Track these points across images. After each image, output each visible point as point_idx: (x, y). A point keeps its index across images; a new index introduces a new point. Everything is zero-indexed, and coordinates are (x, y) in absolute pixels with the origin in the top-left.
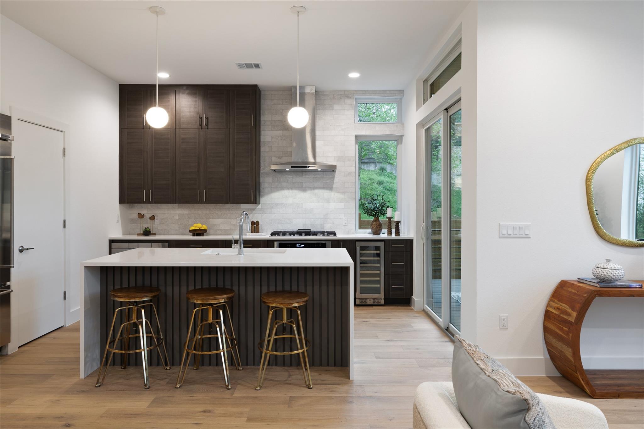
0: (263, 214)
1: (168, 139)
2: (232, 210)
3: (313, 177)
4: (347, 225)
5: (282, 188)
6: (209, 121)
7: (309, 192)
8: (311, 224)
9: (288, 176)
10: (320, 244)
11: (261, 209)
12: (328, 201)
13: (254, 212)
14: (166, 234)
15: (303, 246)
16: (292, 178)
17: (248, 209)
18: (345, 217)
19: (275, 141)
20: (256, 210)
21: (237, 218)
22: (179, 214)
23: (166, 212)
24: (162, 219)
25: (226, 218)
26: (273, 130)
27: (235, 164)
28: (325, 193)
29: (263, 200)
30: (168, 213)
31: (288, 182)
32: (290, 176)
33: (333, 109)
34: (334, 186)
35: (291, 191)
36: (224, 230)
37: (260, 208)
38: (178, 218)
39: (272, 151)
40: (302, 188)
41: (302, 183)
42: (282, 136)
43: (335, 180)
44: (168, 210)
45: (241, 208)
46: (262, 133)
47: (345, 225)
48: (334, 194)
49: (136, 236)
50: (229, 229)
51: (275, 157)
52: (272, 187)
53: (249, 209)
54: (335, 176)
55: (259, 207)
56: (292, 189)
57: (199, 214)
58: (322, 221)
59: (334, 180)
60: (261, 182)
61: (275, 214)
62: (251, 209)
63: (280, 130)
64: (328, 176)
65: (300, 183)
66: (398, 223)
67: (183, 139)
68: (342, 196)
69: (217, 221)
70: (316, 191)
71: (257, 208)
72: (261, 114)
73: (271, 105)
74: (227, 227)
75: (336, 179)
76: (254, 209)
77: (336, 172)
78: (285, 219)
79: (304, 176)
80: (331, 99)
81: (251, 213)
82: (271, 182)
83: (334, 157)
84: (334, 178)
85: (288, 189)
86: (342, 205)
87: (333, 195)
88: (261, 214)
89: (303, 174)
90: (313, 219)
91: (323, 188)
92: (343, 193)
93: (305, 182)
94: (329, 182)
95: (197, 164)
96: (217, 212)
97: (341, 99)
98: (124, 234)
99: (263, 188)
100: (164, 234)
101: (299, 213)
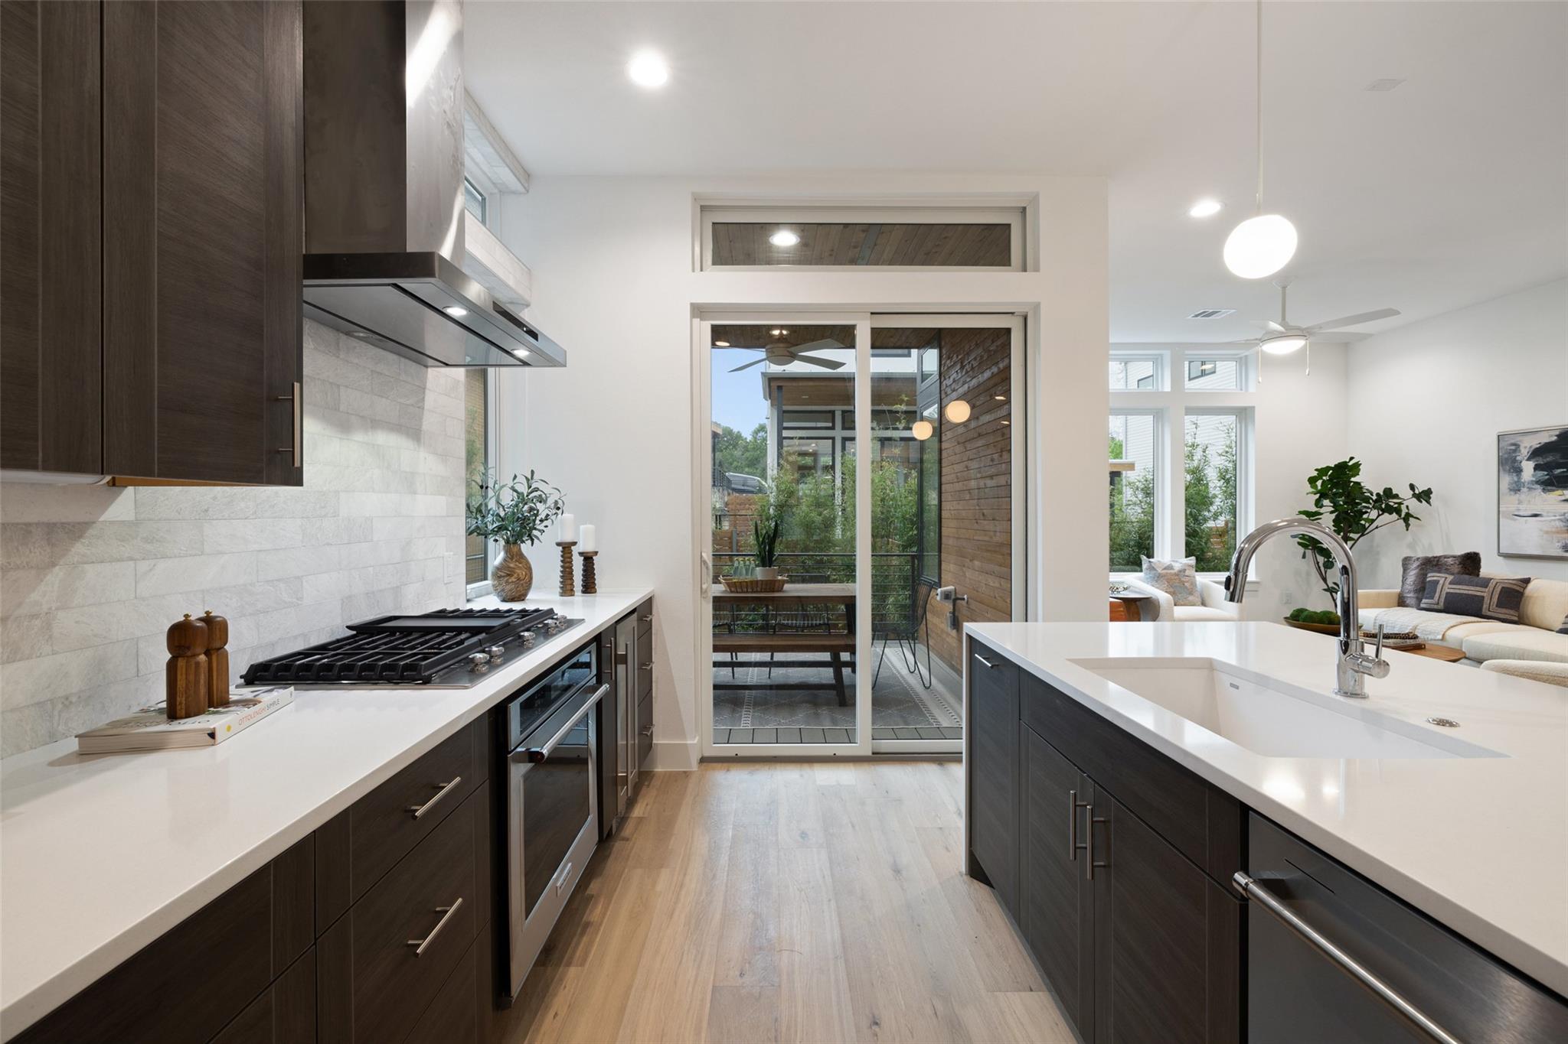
0: (143, 566)
3: (370, 370)
4: (451, 578)
11: (136, 523)
12: (411, 483)
13: (79, 548)
17: (26, 529)
18: (447, 551)
20: (91, 532)
28: (404, 452)
34: (425, 423)
37: (130, 516)
40: (337, 415)
41: (338, 386)
47: (447, 580)
48: (424, 458)
53: (38, 524)
54: (427, 384)
55: (121, 507)
59: (423, 399)
64: (409, 379)
65: (331, 383)
66: (588, 559)
68: (440, 469)
70: (380, 437)
75: (430, 399)
76: (76, 531)
81: (54, 565)
84: (424, 389)
86: (441, 504)
88: (131, 563)
91: (397, 427)
92: (442, 456)
93: (346, 386)
94: (412, 404)
101: (328, 544)
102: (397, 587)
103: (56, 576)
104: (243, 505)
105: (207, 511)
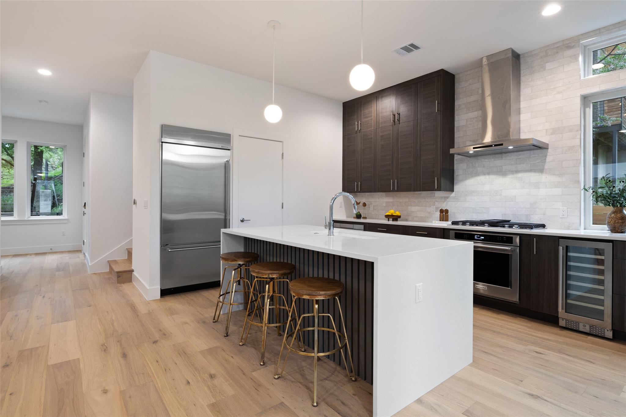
0: (456, 203)
1: (371, 138)
2: (427, 199)
3: (516, 159)
4: (566, 216)
5: (477, 174)
6: (400, 116)
7: (510, 176)
8: (513, 214)
9: (485, 161)
10: (505, 238)
11: (455, 197)
12: (537, 186)
13: (448, 200)
14: (377, 219)
15: (483, 238)
16: (489, 161)
17: (442, 197)
18: (562, 207)
19: (470, 124)
20: (449, 198)
21: (432, 206)
22: (386, 202)
23: (378, 200)
24: (374, 206)
25: (422, 206)
26: (468, 113)
27: (422, 153)
28: (533, 177)
29: (456, 187)
30: (379, 201)
31: (484, 167)
32: (487, 160)
33: (545, 70)
34: (547, 166)
35: (487, 177)
36: (420, 217)
38: (385, 205)
39: (466, 136)
40: (502, 173)
41: (502, 166)
42: (478, 117)
43: (547, 159)
44: (378, 199)
45: (435, 196)
46: (456, 118)
47: (562, 217)
48: (546, 177)
49: (353, 218)
50: (425, 216)
51: (470, 141)
52: (466, 174)
53: (443, 197)
54: (548, 154)
55: (453, 194)
56: (489, 174)
57: (400, 202)
58: (528, 211)
59: (545, 159)
60: (455, 169)
61: (469, 202)
62: (445, 197)
63: (475, 111)
64: (536, 156)
65: (499, 166)
67: (382, 136)
68: (557, 179)
69: (414, 209)
70: (520, 175)
71: (451, 196)
72: (455, 99)
73: (466, 87)
74: (422, 214)
76: (448, 198)
77: (549, 149)
78: (480, 208)
79: (503, 159)
80: (542, 58)
81: (445, 201)
82: (466, 168)
83: (546, 130)
84: (546, 156)
85: (484, 174)
86: (558, 191)
87: (544, 178)
88: (454, 202)
89: (503, 156)
90: (515, 209)
91: (530, 171)
92: (561, 175)
93: (505, 165)
94: (538, 163)
95: (391, 157)
96: (414, 200)
97: (557, 53)
98: (347, 217)
99: (457, 175)
100: (376, 219)
101: (498, 201)
102: (528, 215)
103: (445, 203)
104: (474, 194)
105: (466, 195)
